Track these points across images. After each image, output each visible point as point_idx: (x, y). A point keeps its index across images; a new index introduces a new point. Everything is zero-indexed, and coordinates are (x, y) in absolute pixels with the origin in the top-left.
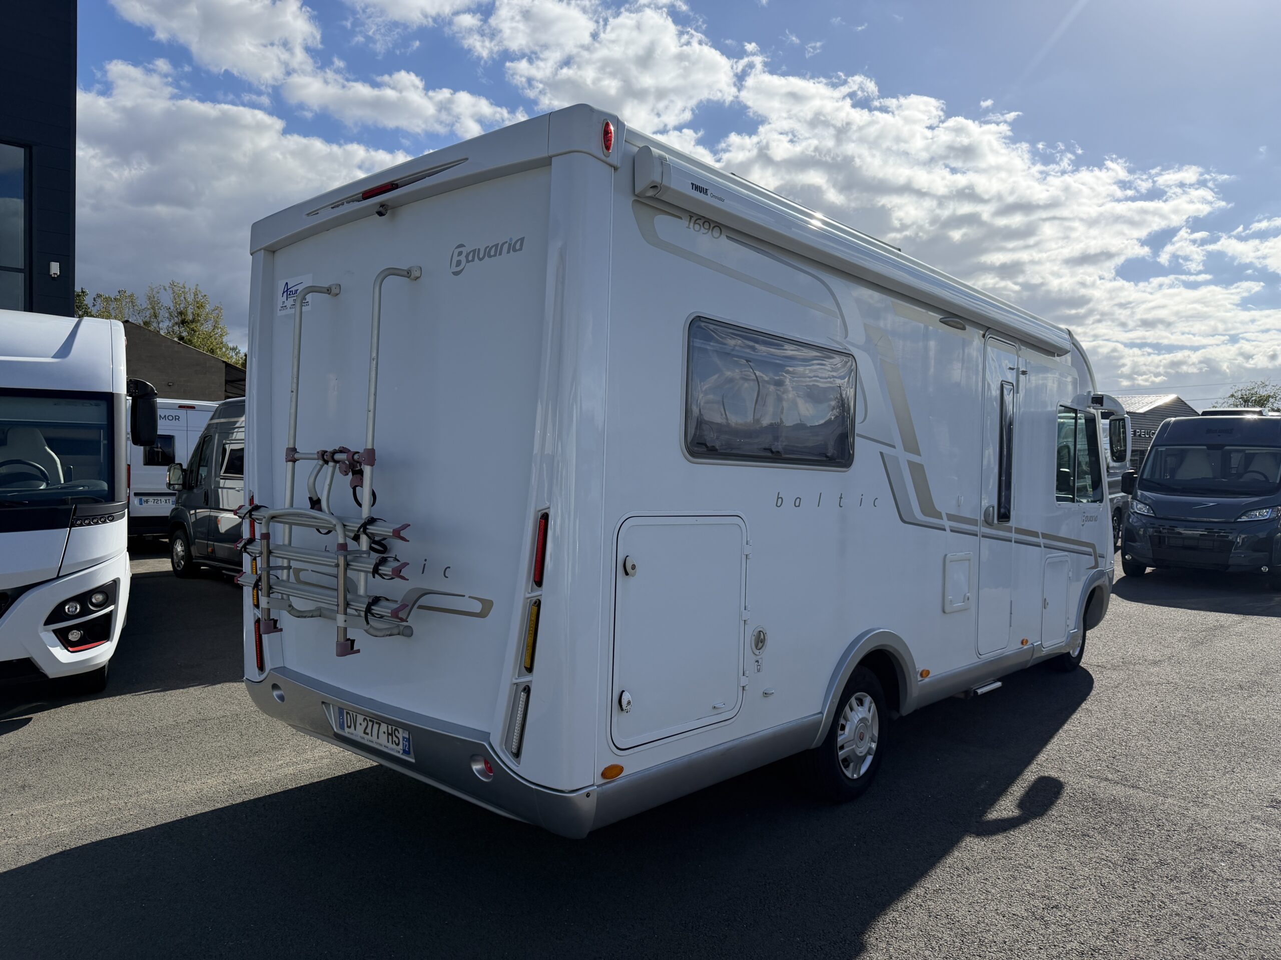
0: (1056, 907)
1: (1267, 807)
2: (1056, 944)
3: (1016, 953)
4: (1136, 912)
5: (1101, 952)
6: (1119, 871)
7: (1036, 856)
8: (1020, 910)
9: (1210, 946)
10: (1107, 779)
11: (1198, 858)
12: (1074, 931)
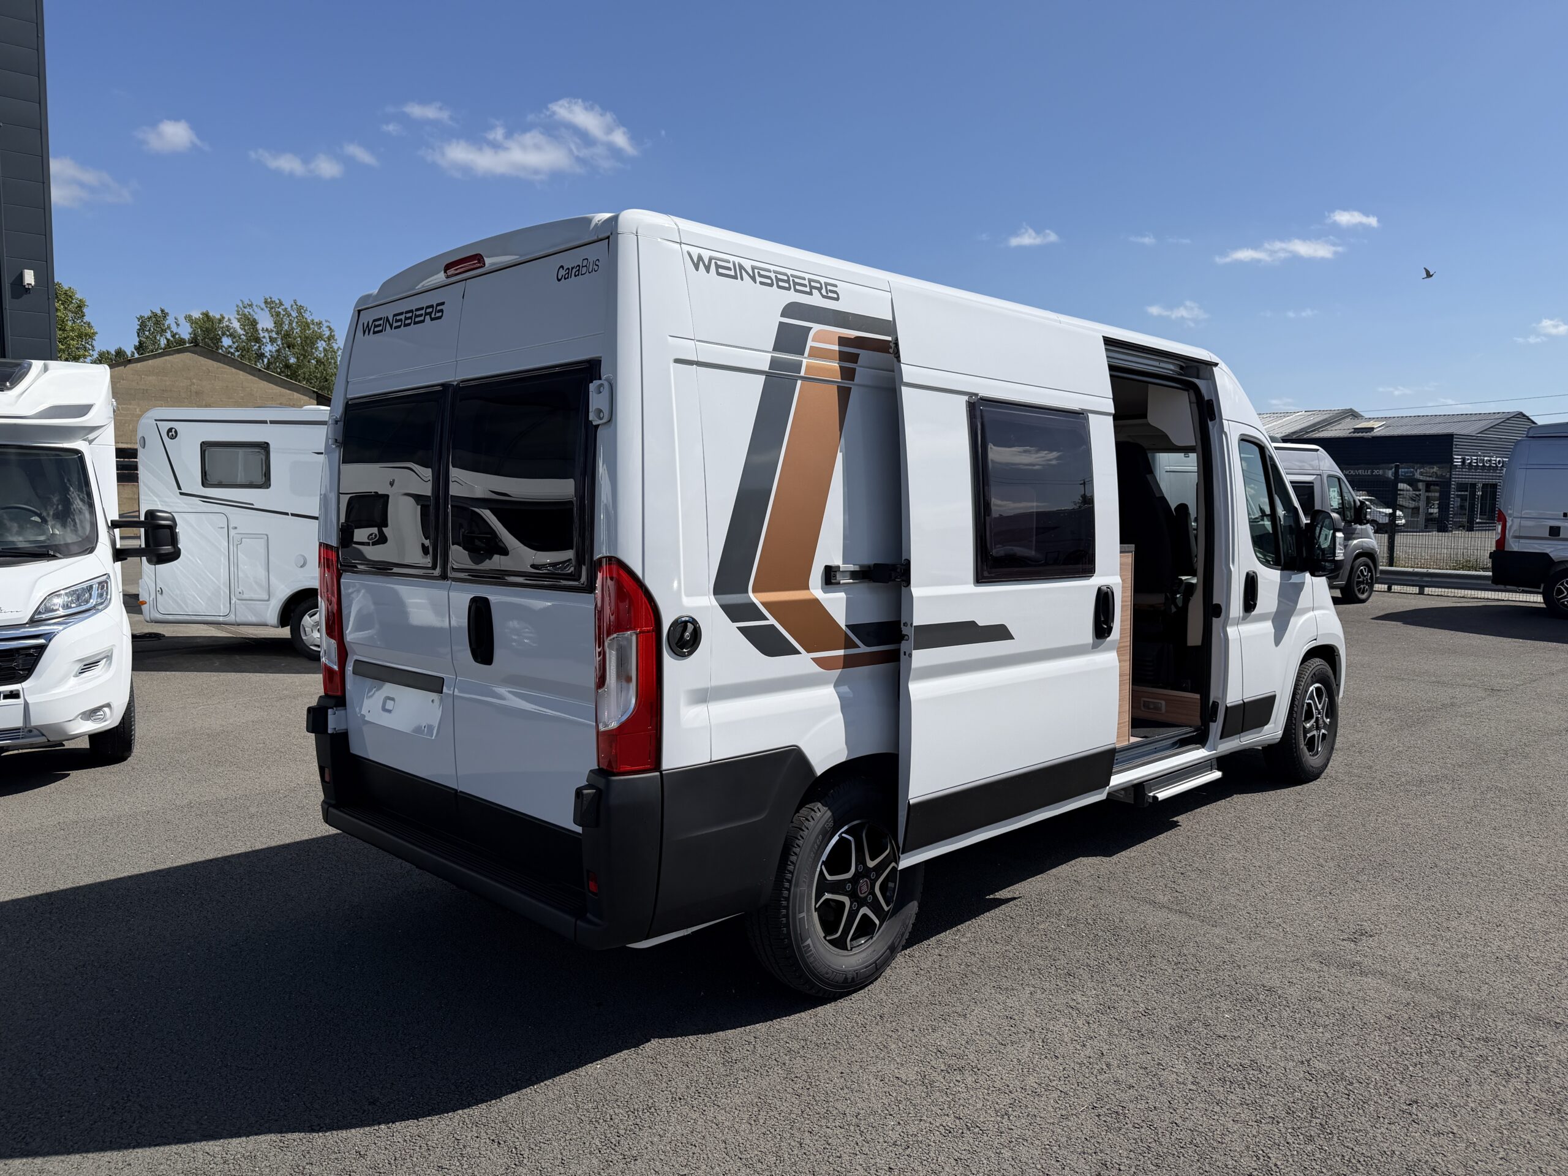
0: (961, 1070)
1: (1343, 940)
2: (925, 1118)
3: (862, 1129)
4: (1062, 1078)
5: (977, 1130)
6: (1080, 1023)
7: (984, 1001)
8: (910, 1073)
9: (1130, 1126)
10: (1153, 903)
11: (1198, 1007)
12: (961, 1101)
